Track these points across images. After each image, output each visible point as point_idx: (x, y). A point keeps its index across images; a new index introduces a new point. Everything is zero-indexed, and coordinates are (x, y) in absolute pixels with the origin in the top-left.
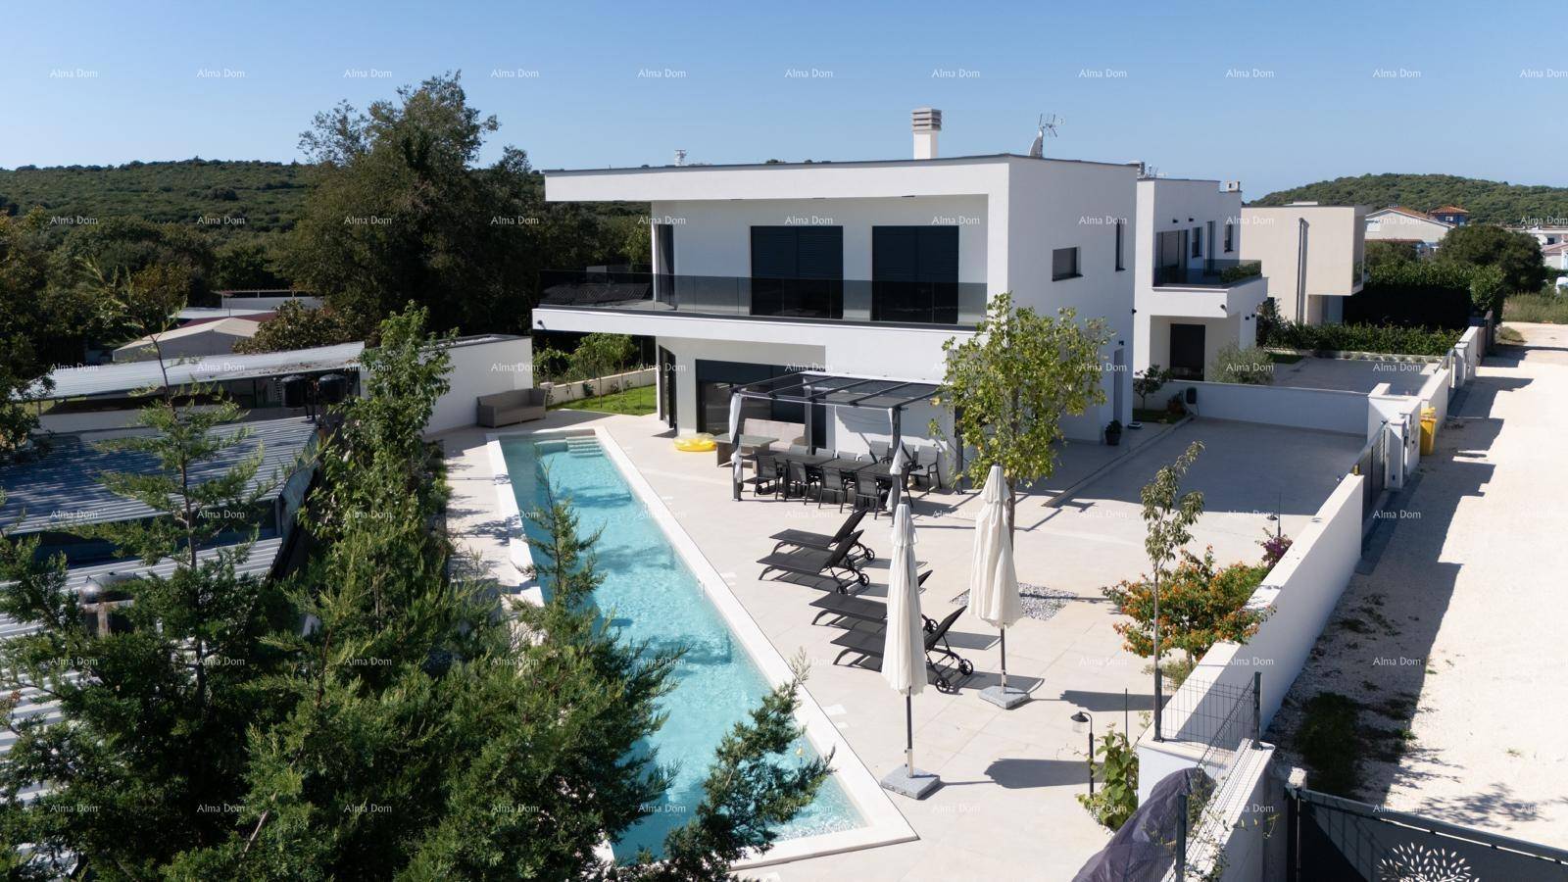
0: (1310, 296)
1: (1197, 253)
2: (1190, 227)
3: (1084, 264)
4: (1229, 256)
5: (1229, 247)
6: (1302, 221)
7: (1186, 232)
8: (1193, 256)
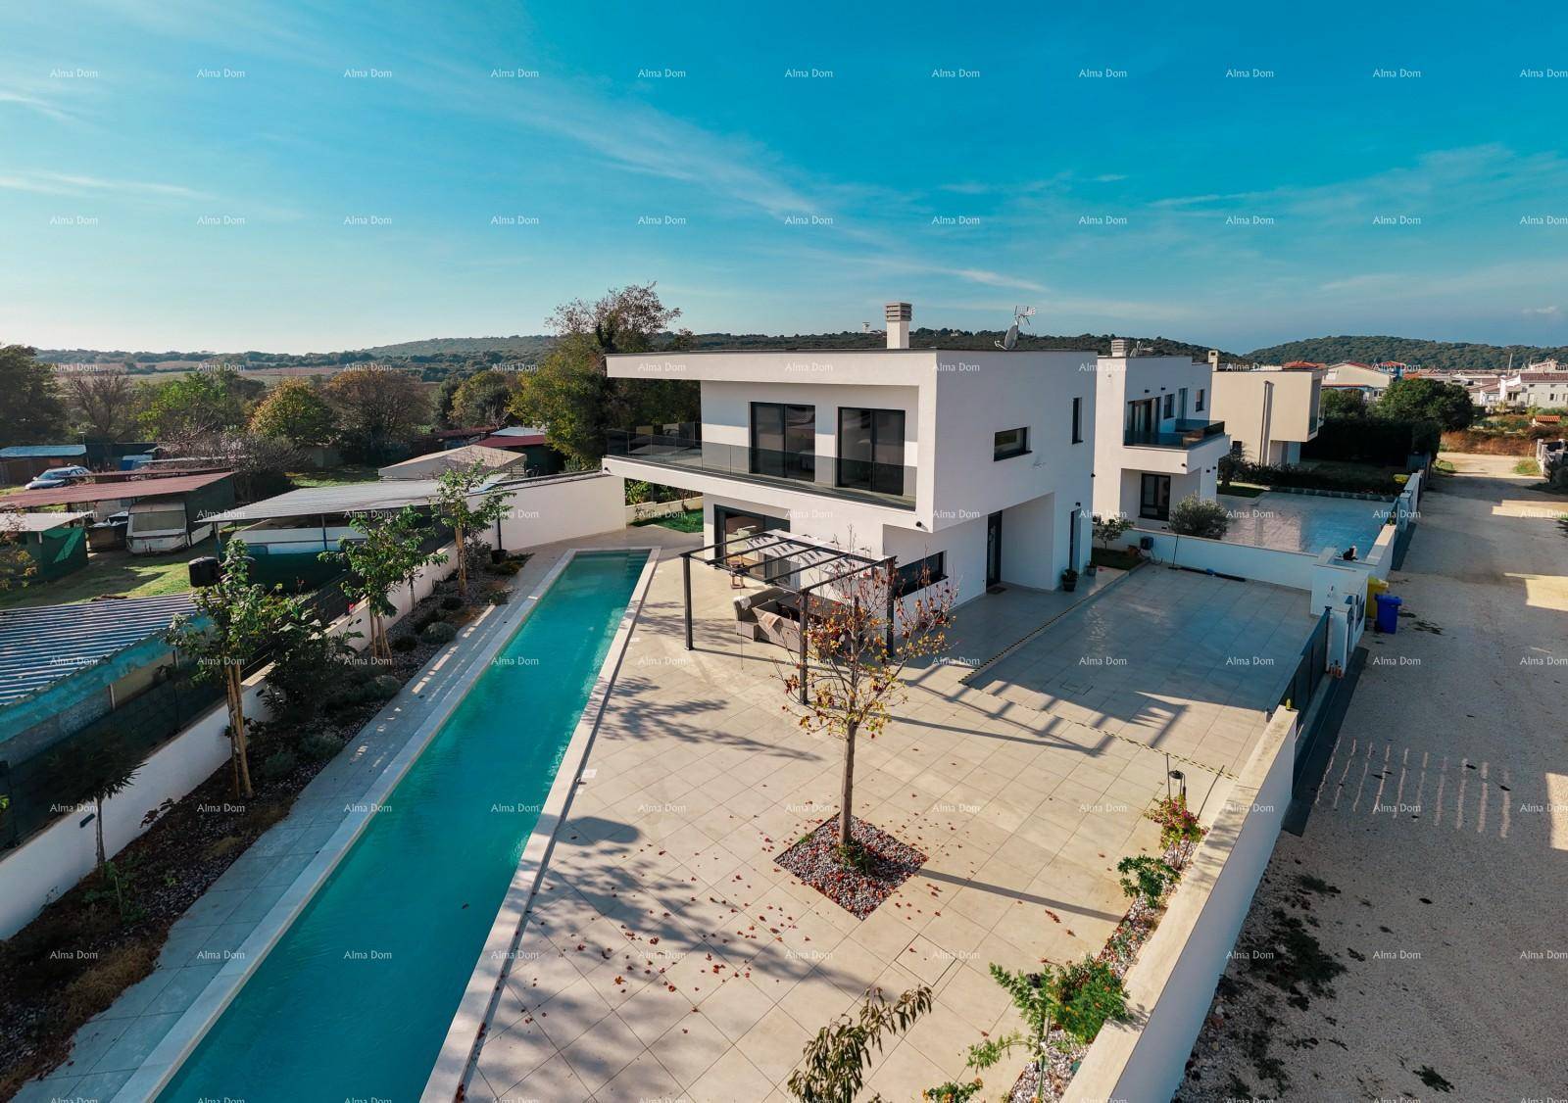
0: (1272, 441)
1: (1169, 415)
2: (1164, 394)
3: (1035, 441)
4: (1199, 416)
5: (1200, 407)
6: (1267, 383)
7: (1158, 400)
8: (1165, 418)
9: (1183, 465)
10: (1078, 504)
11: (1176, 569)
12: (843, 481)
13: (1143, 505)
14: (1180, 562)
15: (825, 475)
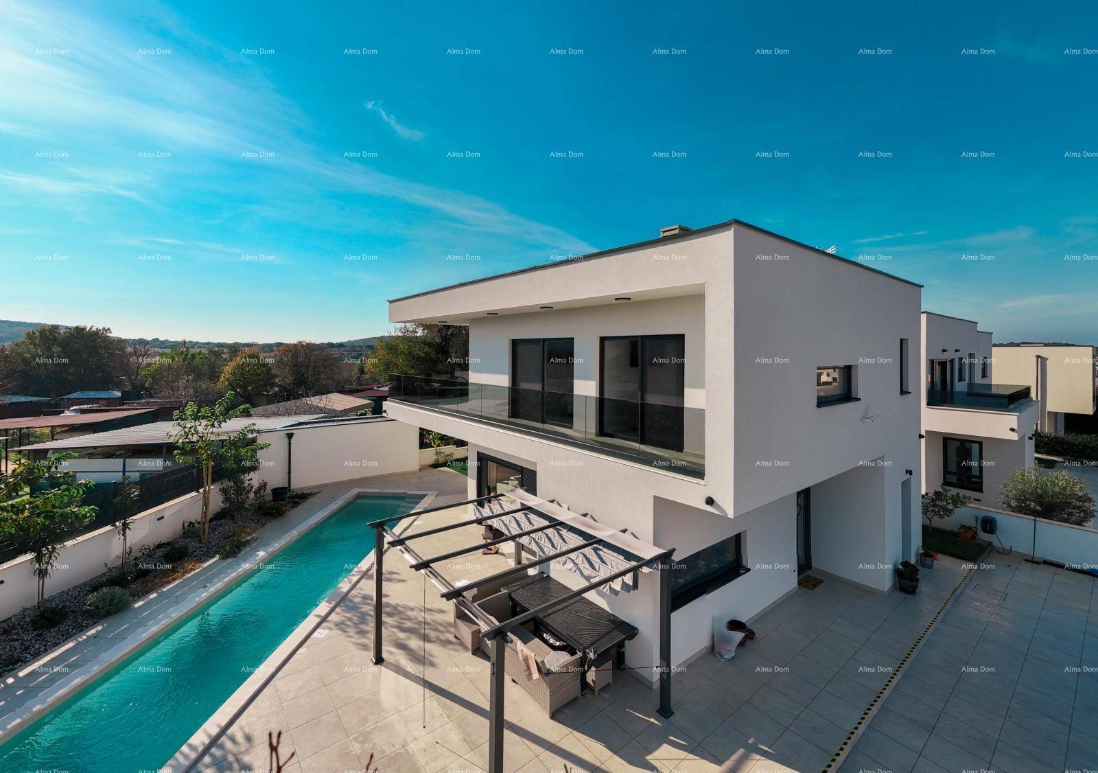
0: (1049, 412)
1: (961, 379)
2: (956, 356)
3: (861, 386)
4: (985, 381)
5: (984, 376)
6: (1038, 357)
7: (952, 361)
8: (959, 381)
9: (1012, 430)
10: (910, 472)
11: (1037, 563)
12: (607, 430)
13: (946, 472)
14: (1041, 554)
15: (585, 422)
